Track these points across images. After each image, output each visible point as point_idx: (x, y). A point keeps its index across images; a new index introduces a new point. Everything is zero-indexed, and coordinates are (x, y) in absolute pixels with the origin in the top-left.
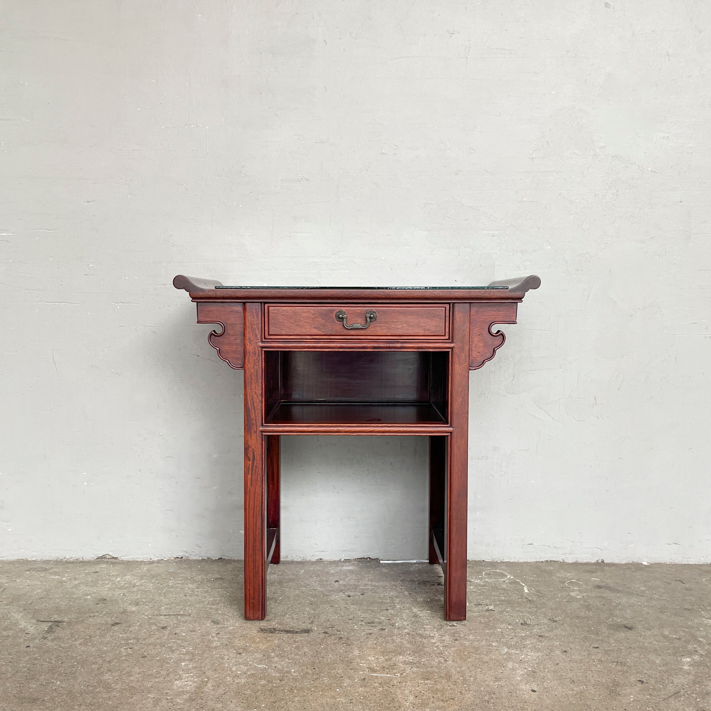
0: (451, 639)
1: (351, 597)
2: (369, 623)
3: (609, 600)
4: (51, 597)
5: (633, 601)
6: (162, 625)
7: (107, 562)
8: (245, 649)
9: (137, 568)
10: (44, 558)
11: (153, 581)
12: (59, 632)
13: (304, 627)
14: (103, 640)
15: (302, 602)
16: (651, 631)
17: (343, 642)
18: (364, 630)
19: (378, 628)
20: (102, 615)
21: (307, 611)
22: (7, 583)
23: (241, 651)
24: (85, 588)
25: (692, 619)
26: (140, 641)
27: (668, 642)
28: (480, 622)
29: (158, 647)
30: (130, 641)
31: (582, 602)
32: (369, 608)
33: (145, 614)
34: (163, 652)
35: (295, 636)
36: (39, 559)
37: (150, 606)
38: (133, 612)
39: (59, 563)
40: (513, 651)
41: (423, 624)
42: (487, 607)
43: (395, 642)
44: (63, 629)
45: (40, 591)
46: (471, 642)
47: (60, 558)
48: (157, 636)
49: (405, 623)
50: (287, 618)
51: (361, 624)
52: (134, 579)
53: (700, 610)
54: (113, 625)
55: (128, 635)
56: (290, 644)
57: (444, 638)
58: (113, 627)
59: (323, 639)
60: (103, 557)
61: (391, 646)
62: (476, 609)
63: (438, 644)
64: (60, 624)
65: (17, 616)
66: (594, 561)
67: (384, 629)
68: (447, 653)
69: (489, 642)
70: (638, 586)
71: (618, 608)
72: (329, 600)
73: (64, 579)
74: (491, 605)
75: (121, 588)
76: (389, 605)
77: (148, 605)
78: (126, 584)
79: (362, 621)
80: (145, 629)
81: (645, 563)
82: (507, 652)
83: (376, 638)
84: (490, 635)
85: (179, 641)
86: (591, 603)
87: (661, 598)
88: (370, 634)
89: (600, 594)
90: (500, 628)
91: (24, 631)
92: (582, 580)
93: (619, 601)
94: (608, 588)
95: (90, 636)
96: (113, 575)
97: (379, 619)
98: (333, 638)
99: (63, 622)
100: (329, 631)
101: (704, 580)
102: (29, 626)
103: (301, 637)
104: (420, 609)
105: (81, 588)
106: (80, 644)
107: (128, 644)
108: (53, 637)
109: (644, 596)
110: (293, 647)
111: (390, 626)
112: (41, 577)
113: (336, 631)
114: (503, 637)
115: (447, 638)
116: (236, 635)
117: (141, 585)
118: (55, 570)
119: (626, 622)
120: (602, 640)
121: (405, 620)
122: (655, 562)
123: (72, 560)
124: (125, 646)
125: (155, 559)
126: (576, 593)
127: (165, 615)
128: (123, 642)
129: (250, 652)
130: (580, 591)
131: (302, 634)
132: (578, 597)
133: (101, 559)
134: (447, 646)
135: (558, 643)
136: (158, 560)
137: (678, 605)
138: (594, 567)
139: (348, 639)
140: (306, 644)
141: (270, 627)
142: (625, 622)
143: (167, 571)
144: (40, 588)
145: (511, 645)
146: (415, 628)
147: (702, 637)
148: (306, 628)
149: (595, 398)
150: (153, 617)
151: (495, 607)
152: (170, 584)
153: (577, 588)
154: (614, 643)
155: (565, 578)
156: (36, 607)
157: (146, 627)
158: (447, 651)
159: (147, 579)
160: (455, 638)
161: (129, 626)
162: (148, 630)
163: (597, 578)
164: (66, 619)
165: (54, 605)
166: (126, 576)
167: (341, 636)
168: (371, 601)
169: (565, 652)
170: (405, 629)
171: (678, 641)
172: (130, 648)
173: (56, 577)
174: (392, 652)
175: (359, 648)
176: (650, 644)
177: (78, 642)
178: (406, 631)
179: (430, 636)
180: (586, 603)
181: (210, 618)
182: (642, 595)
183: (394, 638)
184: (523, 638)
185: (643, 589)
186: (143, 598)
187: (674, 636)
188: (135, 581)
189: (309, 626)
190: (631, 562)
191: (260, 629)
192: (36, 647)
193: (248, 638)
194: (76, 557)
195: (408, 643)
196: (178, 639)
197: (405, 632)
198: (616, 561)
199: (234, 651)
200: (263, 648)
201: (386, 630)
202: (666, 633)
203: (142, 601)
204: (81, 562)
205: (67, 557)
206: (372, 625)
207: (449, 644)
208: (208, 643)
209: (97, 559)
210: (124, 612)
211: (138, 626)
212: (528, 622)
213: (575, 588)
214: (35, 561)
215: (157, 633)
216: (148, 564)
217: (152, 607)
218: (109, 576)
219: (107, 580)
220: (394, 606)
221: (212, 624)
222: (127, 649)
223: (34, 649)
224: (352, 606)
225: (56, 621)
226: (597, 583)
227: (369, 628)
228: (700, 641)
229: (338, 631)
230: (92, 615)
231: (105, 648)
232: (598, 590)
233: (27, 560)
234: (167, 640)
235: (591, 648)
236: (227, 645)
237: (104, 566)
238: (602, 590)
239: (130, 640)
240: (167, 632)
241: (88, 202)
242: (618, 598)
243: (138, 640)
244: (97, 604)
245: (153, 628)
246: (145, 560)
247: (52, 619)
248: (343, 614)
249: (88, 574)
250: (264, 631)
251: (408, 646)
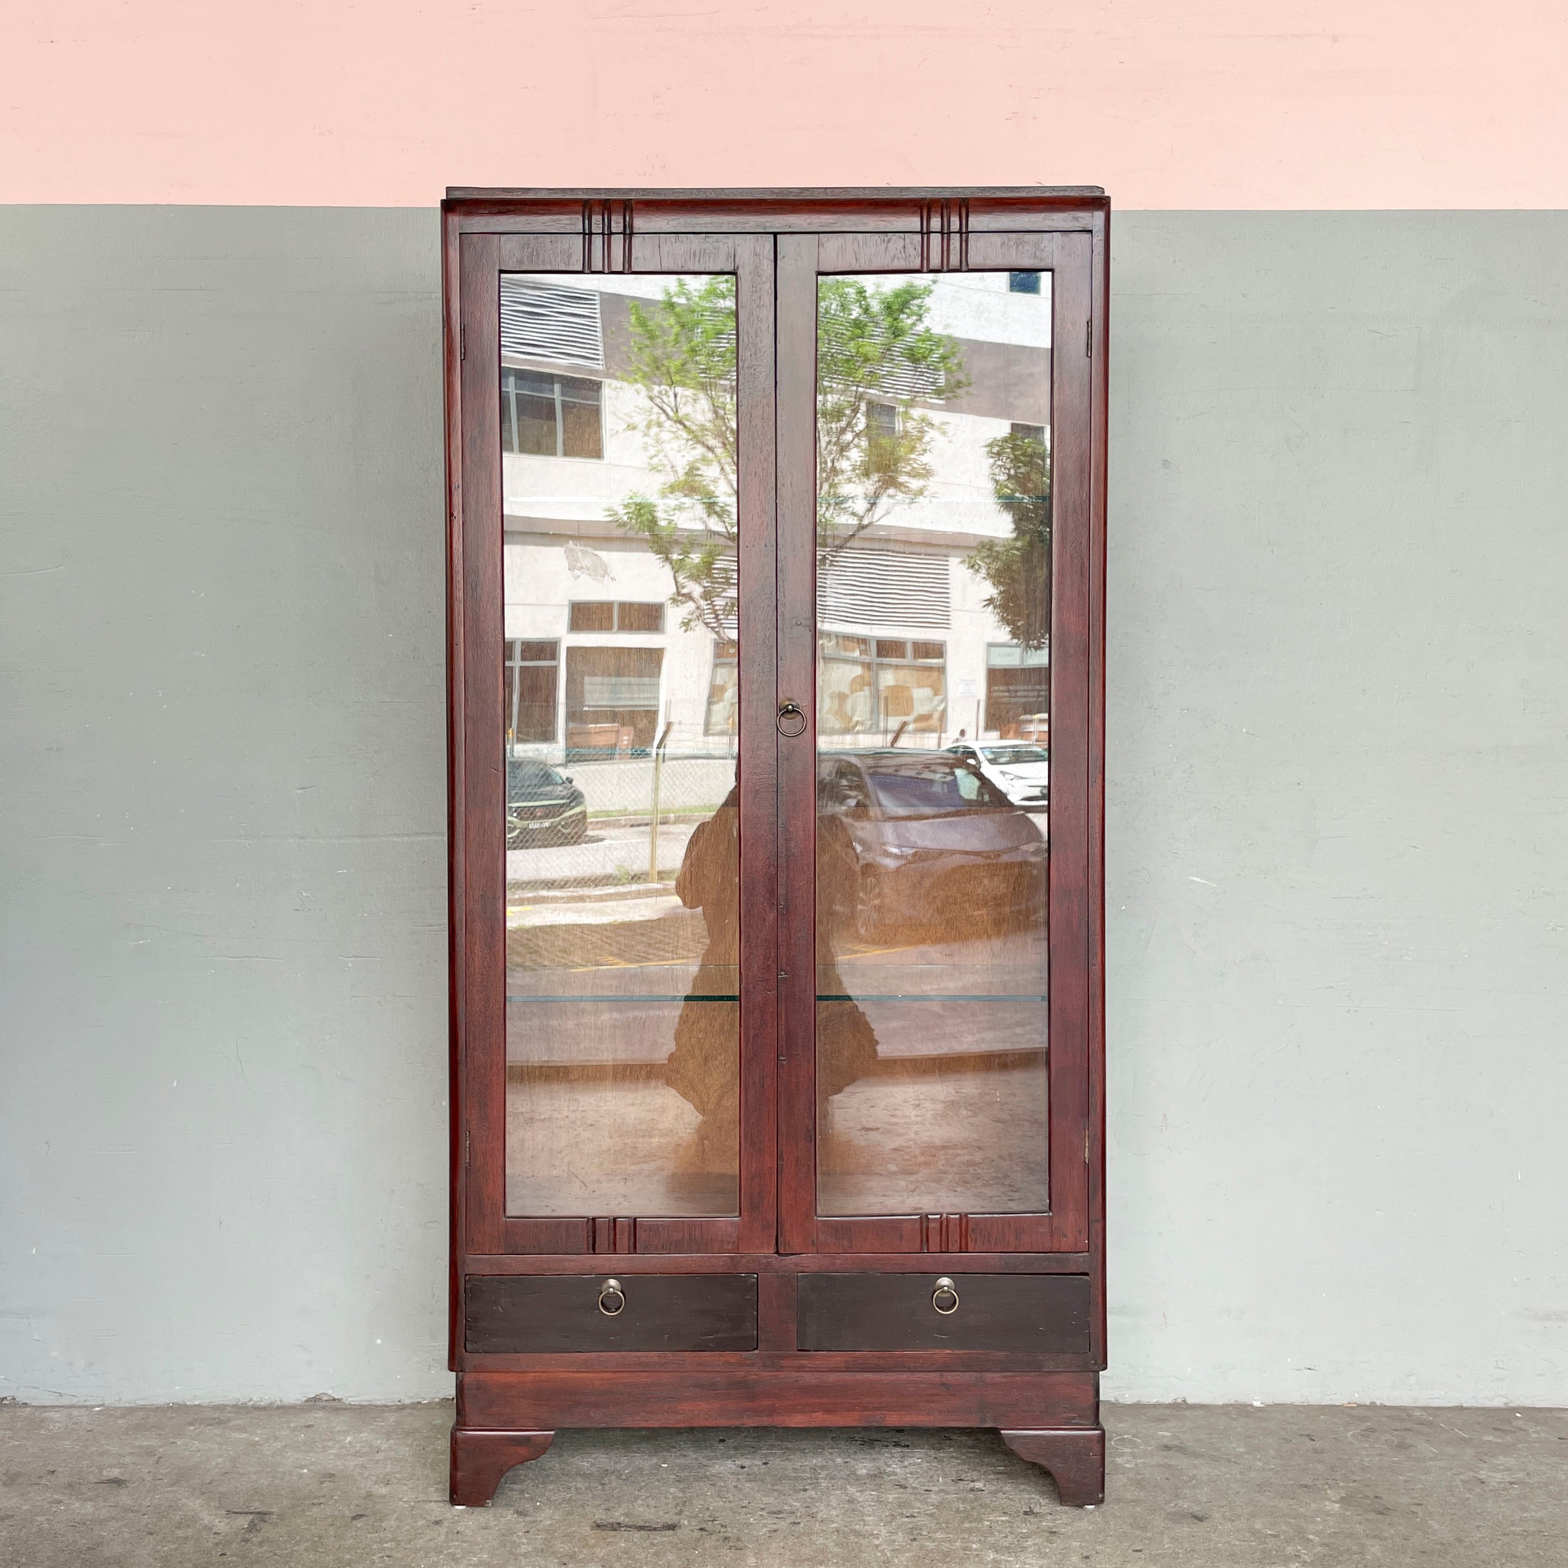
0: (906, 1538)
1: (746, 1469)
2: (774, 1513)
3: (1178, 1470)
4: (242, 1471)
5: (1218, 1473)
6: (433, 1519)
7: (324, 1407)
8: (572, 1557)
9: (378, 1417)
10: (214, 1400)
11: (409, 1441)
12: (267, 1530)
13: (668, 1520)
14: (342, 1542)
15: (663, 1479)
16: (1234, 1524)
17: (731, 1544)
18: (764, 1526)
19: (789, 1521)
20: (332, 1501)
21: (671, 1494)
22: (161, 1447)
23: (565, 1560)
24: (296, 1456)
25: (1307, 1503)
26: (402, 1544)
27: (1256, 1541)
28: (958, 1511)
29: (433, 1553)
30: (385, 1545)
31: (1131, 1475)
32: (776, 1488)
33: (404, 1499)
34: (442, 1562)
35: (652, 1535)
36: (205, 1402)
37: (410, 1486)
38: (384, 1496)
39: (241, 1409)
40: (1003, 1558)
41: (863, 1514)
42: (972, 1484)
43: (815, 1544)
44: (275, 1525)
45: (220, 1460)
46: (936, 1543)
47: (242, 1400)
48: (429, 1537)
49: (834, 1513)
50: (640, 1506)
51: (761, 1515)
52: (377, 1439)
53: (1327, 1487)
54: (354, 1518)
55: (381, 1535)
56: (645, 1548)
57: (893, 1537)
58: (354, 1523)
59: (698, 1540)
60: (316, 1399)
61: (807, 1551)
62: (953, 1488)
63: (884, 1546)
64: (266, 1516)
65: (194, 1504)
66: (1168, 1400)
67: (799, 1523)
68: (896, 1561)
69: (967, 1542)
70: (1234, 1445)
71: (1189, 1484)
72: (708, 1473)
73: (257, 1439)
74: (978, 1480)
75: (357, 1454)
76: (809, 1482)
77: (406, 1485)
78: (363, 1447)
79: (763, 1509)
80: (408, 1524)
81: (1257, 1404)
82: (993, 1559)
83: (784, 1537)
84: (970, 1531)
85: (464, 1544)
86: (1147, 1476)
87: (1267, 1467)
88: (775, 1531)
89: (1166, 1461)
90: (988, 1521)
91: (210, 1529)
92: (1141, 1435)
93: (1195, 1471)
94: (1182, 1450)
95: (320, 1537)
96: (339, 1431)
97: (791, 1506)
98: (714, 1537)
99: (272, 1513)
100: (709, 1526)
101: (1349, 1435)
102: (217, 1521)
103: (662, 1536)
104: (860, 1489)
105: (289, 1454)
106: (306, 1550)
107: (383, 1549)
108: (259, 1539)
109: (1239, 1464)
110: (649, 1553)
111: (809, 1518)
112: (216, 1435)
113: (719, 1526)
114: (992, 1534)
115: (900, 1537)
116: (556, 1534)
117: (390, 1449)
118: (238, 1422)
119: (1198, 1508)
120: (1150, 1539)
121: (834, 1508)
122: (1276, 1402)
123: (262, 1403)
124: (379, 1553)
125: (407, 1401)
126: (1125, 1458)
127: (437, 1501)
128: (375, 1547)
129: (581, 1561)
130: (1134, 1456)
131: (663, 1533)
132: (1127, 1466)
133: (314, 1403)
134: (898, 1550)
135: (1078, 1544)
136: (412, 1403)
137: (1291, 1479)
138: (1168, 1412)
139: (739, 1540)
140: (670, 1548)
141: (611, 1520)
142: (1196, 1509)
143: (431, 1424)
144: (219, 1456)
145: (1002, 1547)
146: (849, 1520)
147: (1313, 1534)
148: (670, 1523)
149: (1165, 1116)
150: (417, 1505)
151: (985, 1486)
152: (439, 1448)
153: (1129, 1450)
154: (1168, 1543)
155: (1114, 1433)
156: (221, 1489)
157: (409, 1521)
158: (897, 1557)
159: (398, 1439)
160: (912, 1537)
161: (381, 1520)
162: (413, 1527)
163: (1167, 1431)
164: (275, 1510)
165: (250, 1485)
166: (361, 1433)
167: (726, 1535)
168: (779, 1476)
169: (1087, 1557)
170: (833, 1522)
171: (1273, 1539)
172: (387, 1556)
173: (243, 1435)
174: (808, 1560)
175: (757, 1554)
176: (1226, 1545)
177: (303, 1547)
178: (833, 1525)
179: (873, 1534)
180: (1139, 1477)
181: (512, 1506)
182: (1235, 1462)
183: (814, 1538)
184: (1026, 1537)
185: (1241, 1450)
186: (397, 1473)
187: (1269, 1532)
188: (379, 1442)
189: (675, 1519)
190: (1232, 1402)
191: (594, 1525)
192: (236, 1555)
193: (576, 1539)
194: (270, 1398)
195: (836, 1545)
196: (463, 1542)
197: (833, 1528)
198: (1207, 1400)
199: (556, 1561)
200: (602, 1554)
201: (802, 1525)
202: (1258, 1526)
203: (396, 1477)
204: (279, 1408)
205: (254, 1398)
206: (779, 1516)
207: (902, 1546)
208: (512, 1547)
209: (308, 1400)
210: (369, 1495)
211: (396, 1520)
212: (1036, 1510)
213: (1127, 1450)
214: (199, 1406)
215: (428, 1531)
216: (395, 1411)
217: (412, 1488)
218: (332, 1432)
219: (330, 1440)
220: (817, 1483)
221: (515, 1515)
222: (383, 1557)
223: (235, 1559)
224: (747, 1485)
225: (259, 1513)
226: (1165, 1441)
227: (774, 1522)
228: (1308, 1539)
229: (722, 1526)
230: (315, 1501)
231: (347, 1556)
232: (1164, 1453)
233: (186, 1405)
234: (444, 1542)
235: (1130, 1551)
236: (542, 1550)
237: (320, 1414)
238: (1170, 1453)
239: (387, 1543)
240: (443, 1530)
241: (301, 789)
242: (1195, 1466)
243: (398, 1543)
244: (322, 1483)
245: (420, 1523)
246: (389, 1404)
247: (252, 1509)
248: (731, 1498)
249: (295, 1429)
250: (602, 1528)
251: (836, 1550)
